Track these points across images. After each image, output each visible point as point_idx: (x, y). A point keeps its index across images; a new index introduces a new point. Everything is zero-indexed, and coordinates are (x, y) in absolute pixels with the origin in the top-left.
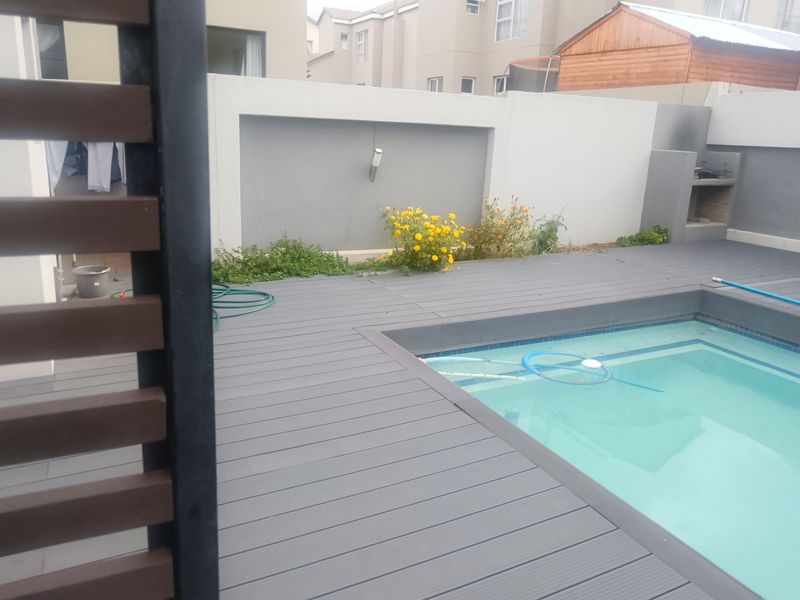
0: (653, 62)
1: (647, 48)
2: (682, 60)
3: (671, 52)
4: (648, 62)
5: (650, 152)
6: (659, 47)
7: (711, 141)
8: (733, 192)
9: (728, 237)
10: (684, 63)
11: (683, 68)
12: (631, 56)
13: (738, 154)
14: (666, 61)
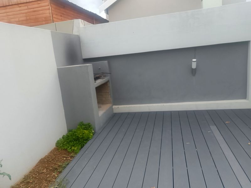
0: (26, 13)
1: (18, 4)
2: (46, 10)
3: (36, 6)
4: (23, 13)
5: (56, 70)
6: (27, 3)
7: (84, 57)
8: (110, 84)
9: (115, 111)
10: (48, 11)
11: (48, 15)
12: (8, 10)
13: (106, 62)
14: (34, 11)
